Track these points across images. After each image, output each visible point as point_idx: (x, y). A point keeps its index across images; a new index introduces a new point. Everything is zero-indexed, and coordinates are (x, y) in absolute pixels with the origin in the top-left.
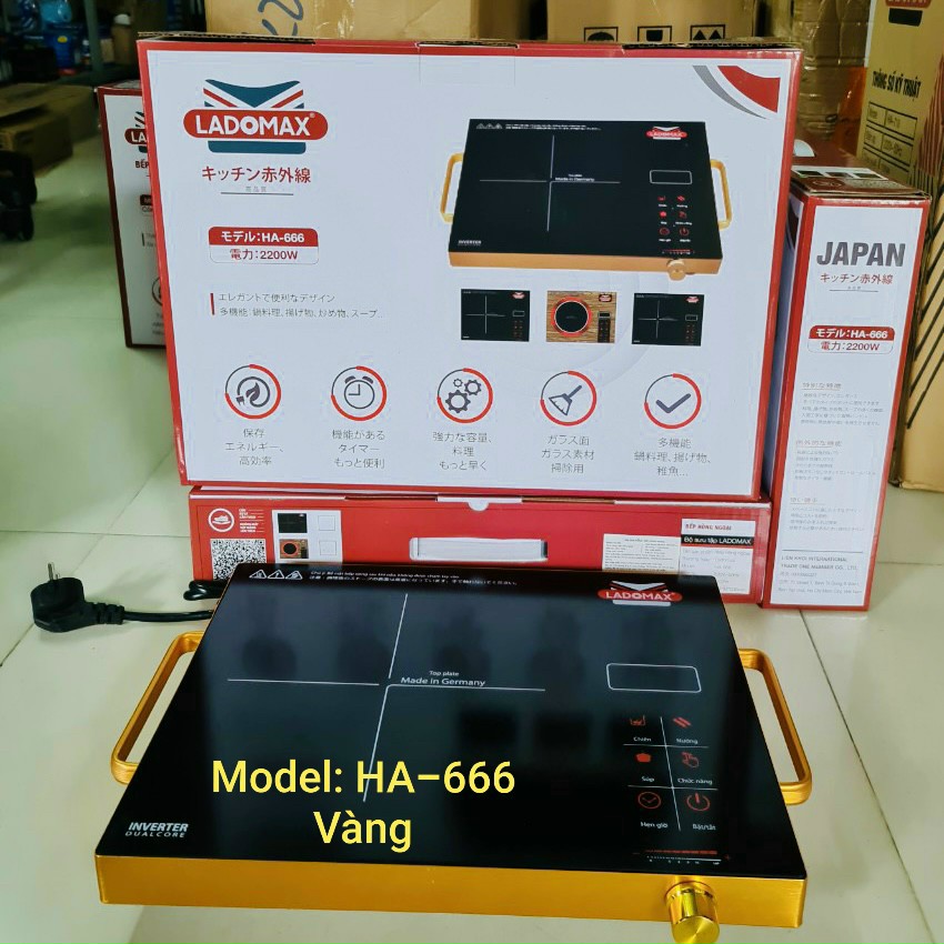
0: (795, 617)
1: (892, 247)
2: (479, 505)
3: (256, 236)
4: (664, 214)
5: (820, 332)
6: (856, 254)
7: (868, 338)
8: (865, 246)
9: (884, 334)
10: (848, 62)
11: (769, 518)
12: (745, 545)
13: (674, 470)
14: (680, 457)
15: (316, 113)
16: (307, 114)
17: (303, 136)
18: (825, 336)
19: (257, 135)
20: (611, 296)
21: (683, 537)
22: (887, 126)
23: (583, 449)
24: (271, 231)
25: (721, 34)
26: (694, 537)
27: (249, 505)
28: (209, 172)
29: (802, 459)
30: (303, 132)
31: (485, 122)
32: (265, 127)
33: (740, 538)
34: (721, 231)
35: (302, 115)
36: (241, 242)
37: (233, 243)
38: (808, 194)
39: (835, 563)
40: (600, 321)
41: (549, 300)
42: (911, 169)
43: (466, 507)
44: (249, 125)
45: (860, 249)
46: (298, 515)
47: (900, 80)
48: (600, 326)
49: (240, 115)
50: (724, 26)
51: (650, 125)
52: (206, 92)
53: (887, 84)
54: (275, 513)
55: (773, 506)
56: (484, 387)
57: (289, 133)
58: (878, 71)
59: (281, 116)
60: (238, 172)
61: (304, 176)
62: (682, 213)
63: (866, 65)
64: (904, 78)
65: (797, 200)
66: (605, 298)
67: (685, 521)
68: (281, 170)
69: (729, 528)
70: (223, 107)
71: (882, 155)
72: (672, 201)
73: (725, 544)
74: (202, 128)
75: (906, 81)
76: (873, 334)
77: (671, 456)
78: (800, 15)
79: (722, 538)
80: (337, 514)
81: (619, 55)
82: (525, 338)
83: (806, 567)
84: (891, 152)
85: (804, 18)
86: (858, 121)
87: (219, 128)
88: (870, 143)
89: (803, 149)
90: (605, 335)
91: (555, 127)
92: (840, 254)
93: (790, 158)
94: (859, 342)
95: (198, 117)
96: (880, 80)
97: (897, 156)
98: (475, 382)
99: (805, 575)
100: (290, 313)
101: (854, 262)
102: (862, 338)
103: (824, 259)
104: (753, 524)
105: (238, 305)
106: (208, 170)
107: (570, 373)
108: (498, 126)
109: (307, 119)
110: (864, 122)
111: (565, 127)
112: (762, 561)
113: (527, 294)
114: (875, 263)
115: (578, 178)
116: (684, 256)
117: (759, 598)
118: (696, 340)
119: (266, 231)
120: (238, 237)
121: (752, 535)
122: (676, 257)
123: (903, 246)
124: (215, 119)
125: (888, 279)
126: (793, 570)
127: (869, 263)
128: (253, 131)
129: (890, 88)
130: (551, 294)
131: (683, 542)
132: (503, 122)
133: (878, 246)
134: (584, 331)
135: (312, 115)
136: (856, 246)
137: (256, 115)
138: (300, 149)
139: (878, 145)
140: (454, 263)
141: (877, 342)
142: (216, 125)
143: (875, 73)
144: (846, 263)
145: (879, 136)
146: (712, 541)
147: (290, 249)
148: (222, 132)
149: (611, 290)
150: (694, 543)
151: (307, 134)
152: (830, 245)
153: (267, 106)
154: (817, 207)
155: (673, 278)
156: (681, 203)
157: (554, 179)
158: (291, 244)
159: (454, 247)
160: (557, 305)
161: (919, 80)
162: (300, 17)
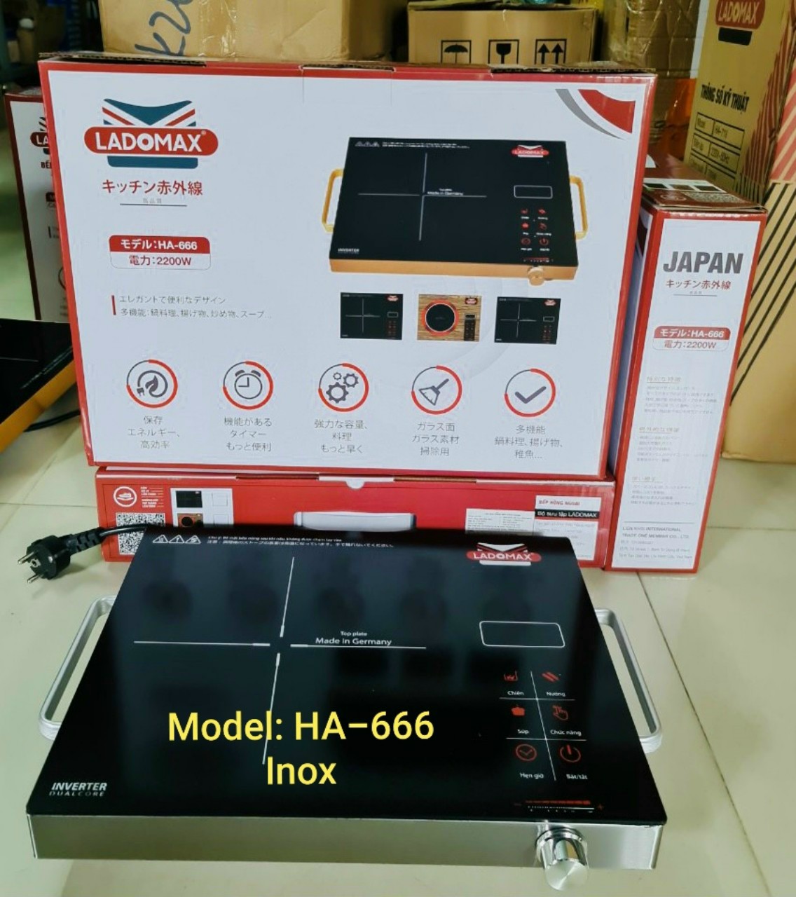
0: (633, 578)
1: (731, 256)
2: (355, 483)
3: (153, 243)
4: (526, 225)
5: (664, 332)
6: (698, 263)
7: (707, 337)
8: (707, 256)
9: (721, 334)
10: (676, 74)
11: (613, 495)
12: (591, 518)
13: (529, 453)
14: (534, 442)
15: (208, 131)
16: (199, 131)
17: (195, 152)
18: (668, 336)
19: (153, 151)
20: (476, 299)
21: (537, 511)
22: (715, 135)
23: (449, 434)
24: (167, 239)
25: (563, 48)
26: (546, 511)
27: (150, 484)
28: (108, 186)
29: (644, 443)
30: (195, 149)
31: (364, 140)
32: (160, 144)
33: (587, 512)
34: (578, 241)
35: (194, 133)
36: (139, 249)
37: (131, 250)
38: (656, 207)
39: (669, 533)
40: (466, 322)
41: (420, 303)
42: (737, 176)
43: (344, 485)
44: (145, 142)
45: (703, 258)
46: (194, 492)
47: (728, 94)
48: (466, 326)
49: (137, 132)
50: (565, 40)
51: (515, 144)
52: (106, 111)
53: (716, 97)
54: (173, 491)
55: (616, 484)
56: (360, 379)
57: (182, 149)
58: (706, 84)
59: (174, 133)
60: (136, 186)
61: (196, 189)
62: (543, 225)
63: (694, 74)
64: (732, 92)
65: (646, 213)
66: (471, 301)
67: (539, 498)
68: (175, 183)
69: (577, 504)
70: (122, 125)
71: (710, 162)
72: (533, 214)
73: (574, 517)
74: (102, 144)
75: (735, 95)
76: (710, 334)
77: (527, 441)
78: (634, 31)
79: (571, 512)
80: (228, 492)
81: (487, 78)
82: (398, 335)
83: (645, 536)
84: (718, 160)
85: (638, 34)
86: (686, 126)
87: (118, 145)
88: (698, 150)
89: (650, 163)
90: (470, 333)
91: (428, 145)
92: (686, 263)
93: (643, 172)
94: (698, 340)
95: (98, 134)
96: (708, 93)
97: (724, 163)
98: (353, 375)
99: (643, 543)
100: (184, 313)
101: (697, 270)
102: (701, 337)
103: (670, 267)
104: (599, 500)
105: (137, 306)
106: (108, 183)
107: (439, 367)
108: (376, 144)
109: (198, 137)
110: (691, 130)
111: (437, 145)
112: (605, 531)
113: (400, 297)
114: (715, 271)
115: (448, 192)
116: (544, 264)
117: (603, 562)
118: (552, 339)
119: (162, 239)
120: (136, 244)
121: (597, 509)
122: (536, 264)
123: (741, 256)
124: (114, 136)
125: (727, 285)
126: (632, 538)
127: (710, 270)
128: (149, 147)
129: (718, 101)
130: (423, 297)
131: (536, 515)
132: (380, 140)
133: (719, 256)
134: (451, 330)
135: (203, 133)
136: (699, 254)
137: (152, 132)
138: (192, 164)
139: (705, 152)
140: (334, 269)
141: (714, 341)
142: (114, 142)
143: (703, 86)
144: (689, 270)
145: (706, 144)
146: (562, 515)
147: (184, 256)
148: (120, 148)
149: (478, 294)
150: (546, 517)
151: (199, 150)
152: (675, 254)
153: (161, 124)
154: (666, 221)
155: (533, 283)
156: (543, 215)
157: (426, 193)
158: (185, 251)
159: (334, 255)
160: (428, 307)
161: (747, 95)
162: (187, 31)
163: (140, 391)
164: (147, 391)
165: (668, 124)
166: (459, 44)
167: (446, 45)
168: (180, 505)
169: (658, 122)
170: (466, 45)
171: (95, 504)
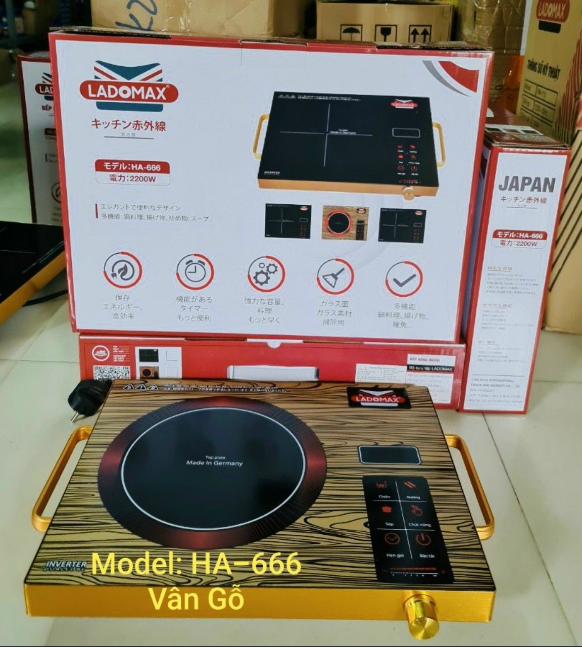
0: (480, 418)
1: (547, 180)
2: (274, 344)
3: (128, 166)
4: (401, 157)
5: (499, 234)
6: (524, 184)
7: (531, 238)
8: (530, 179)
9: (541, 236)
10: (510, 52)
11: (464, 354)
12: (448, 372)
13: (403, 324)
14: (408, 316)
15: (171, 85)
16: (164, 85)
17: (161, 100)
18: (503, 237)
19: (130, 99)
20: (365, 210)
21: (408, 366)
22: (538, 95)
23: (345, 309)
24: (138, 163)
25: (429, 31)
26: (415, 366)
28: (96, 123)
29: (487, 315)
30: (161, 98)
31: (285, 94)
32: (135, 93)
33: (445, 367)
34: (439, 169)
35: (161, 86)
36: (117, 170)
37: (111, 170)
38: (494, 145)
39: (505, 383)
40: (358, 226)
41: (324, 212)
42: (553, 125)
43: (265, 345)
44: (125, 92)
45: (527, 181)
46: (153, 350)
47: (546, 67)
48: (357, 230)
49: (119, 85)
50: (431, 26)
51: (393, 99)
52: (96, 69)
53: (538, 69)
54: (137, 349)
55: (467, 346)
56: (279, 268)
57: (152, 98)
58: (531, 59)
59: (146, 86)
60: (116, 123)
61: (161, 126)
62: (413, 156)
63: (522, 53)
64: (549, 65)
65: (487, 149)
66: (361, 211)
67: (410, 356)
68: (146, 122)
69: (438, 360)
70: (108, 80)
71: (534, 114)
72: (407, 148)
73: (436, 371)
74: (93, 93)
75: (550, 68)
76: (533, 236)
77: (402, 315)
78: (480, 21)
79: (434, 367)
80: (180, 349)
81: (373, 52)
82: (307, 236)
83: (487, 385)
84: (540, 113)
85: (483, 23)
86: (517, 89)
87: (104, 94)
88: (526, 106)
89: (490, 114)
90: (360, 235)
91: (330, 98)
92: (514, 184)
93: (484, 120)
94: (524, 241)
95: (90, 86)
96: (532, 66)
97: (544, 116)
98: (274, 265)
99: (487, 391)
100: (149, 217)
101: (522, 189)
102: (526, 238)
103: (503, 187)
104: (454, 358)
105: (114, 212)
106: (96, 121)
107: (337, 260)
108: (293, 97)
109: (164, 89)
110: (521, 92)
111: (337, 99)
112: (459, 381)
113: (309, 207)
114: (536, 190)
115: (345, 132)
116: (414, 184)
117: (457, 406)
118: (420, 240)
119: (134, 163)
120: (115, 166)
121: (453, 364)
122: (408, 185)
123: (554, 180)
124: (101, 87)
125: (544, 201)
126: (479, 387)
127: (532, 190)
128: (127, 96)
129: (539, 72)
130: (326, 207)
131: (408, 369)
132: (296, 94)
133: (538, 179)
134: (346, 232)
135: (167, 86)
136: (524, 178)
137: (130, 85)
138: (159, 108)
139: (531, 107)
140: (261, 186)
141: (535, 241)
142: (102, 92)
143: (529, 61)
144: (517, 189)
145: (532, 102)
146: (427, 369)
147: (150, 175)
148: (106, 96)
149: (366, 206)
150: (415, 370)
151: (164, 98)
152: (507, 178)
153: (137, 79)
154: (500, 154)
155: (406, 198)
156: (413, 150)
157: (329, 132)
158: (151, 172)
159: (261, 176)
160: (330, 214)
161: (559, 68)
162: (155, 13)
163: (114, 275)
164: (119, 276)
165: (505, 88)
166: (354, 27)
167: (344, 28)
168: (142, 360)
169: (497, 86)
170: (359, 28)
171: (78, 360)
